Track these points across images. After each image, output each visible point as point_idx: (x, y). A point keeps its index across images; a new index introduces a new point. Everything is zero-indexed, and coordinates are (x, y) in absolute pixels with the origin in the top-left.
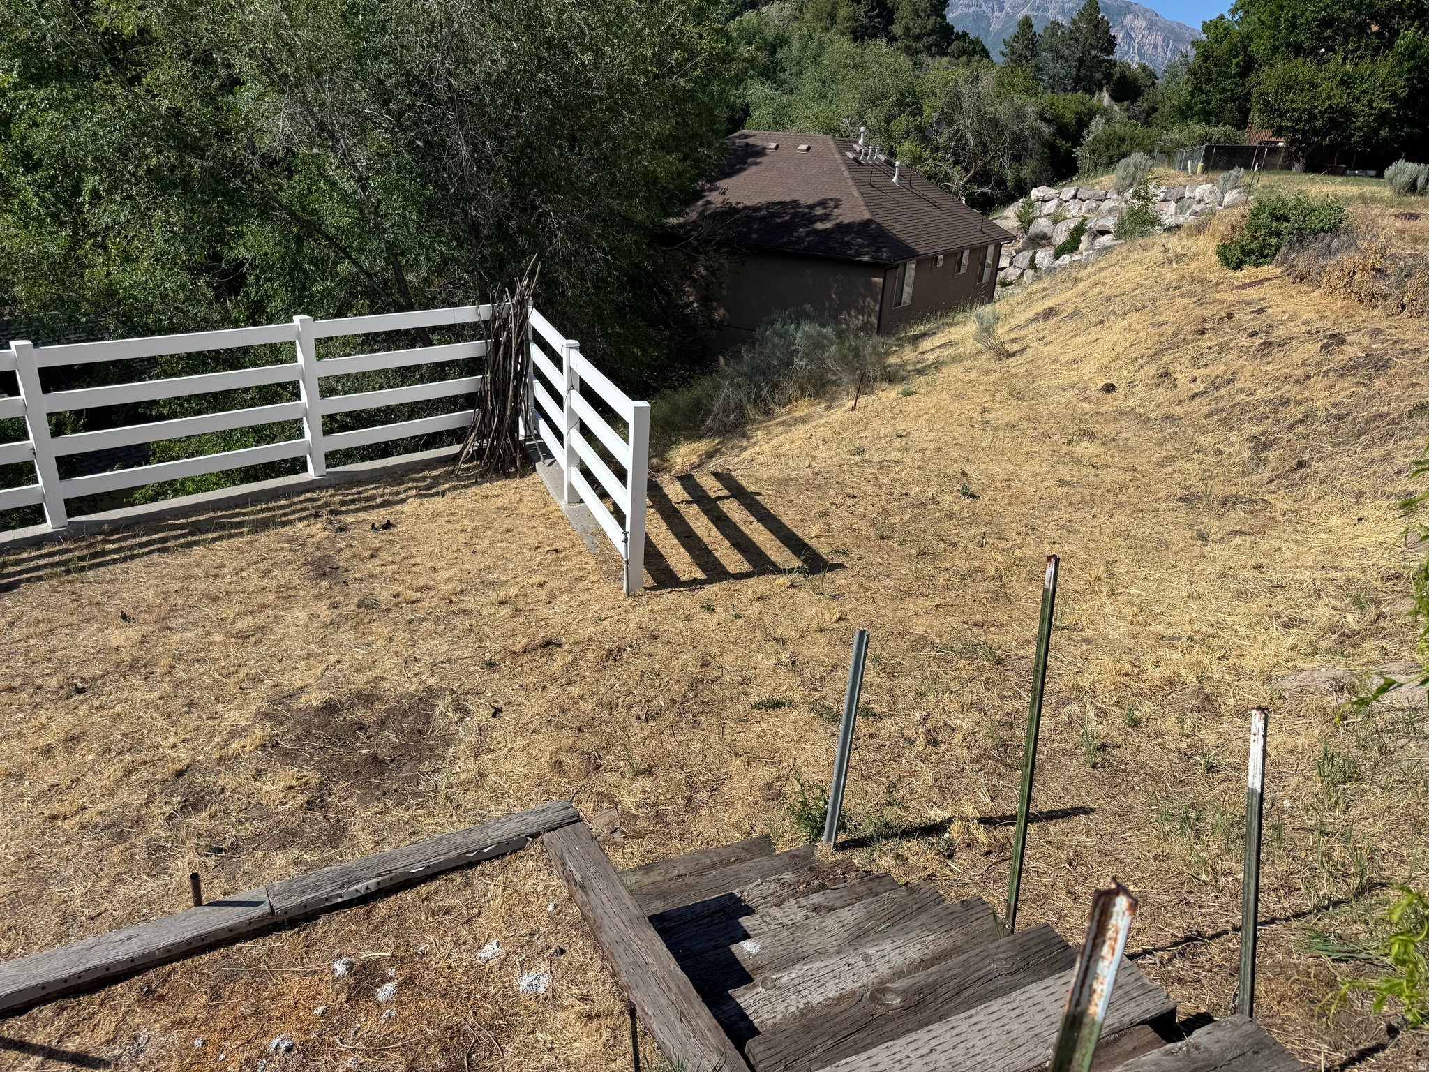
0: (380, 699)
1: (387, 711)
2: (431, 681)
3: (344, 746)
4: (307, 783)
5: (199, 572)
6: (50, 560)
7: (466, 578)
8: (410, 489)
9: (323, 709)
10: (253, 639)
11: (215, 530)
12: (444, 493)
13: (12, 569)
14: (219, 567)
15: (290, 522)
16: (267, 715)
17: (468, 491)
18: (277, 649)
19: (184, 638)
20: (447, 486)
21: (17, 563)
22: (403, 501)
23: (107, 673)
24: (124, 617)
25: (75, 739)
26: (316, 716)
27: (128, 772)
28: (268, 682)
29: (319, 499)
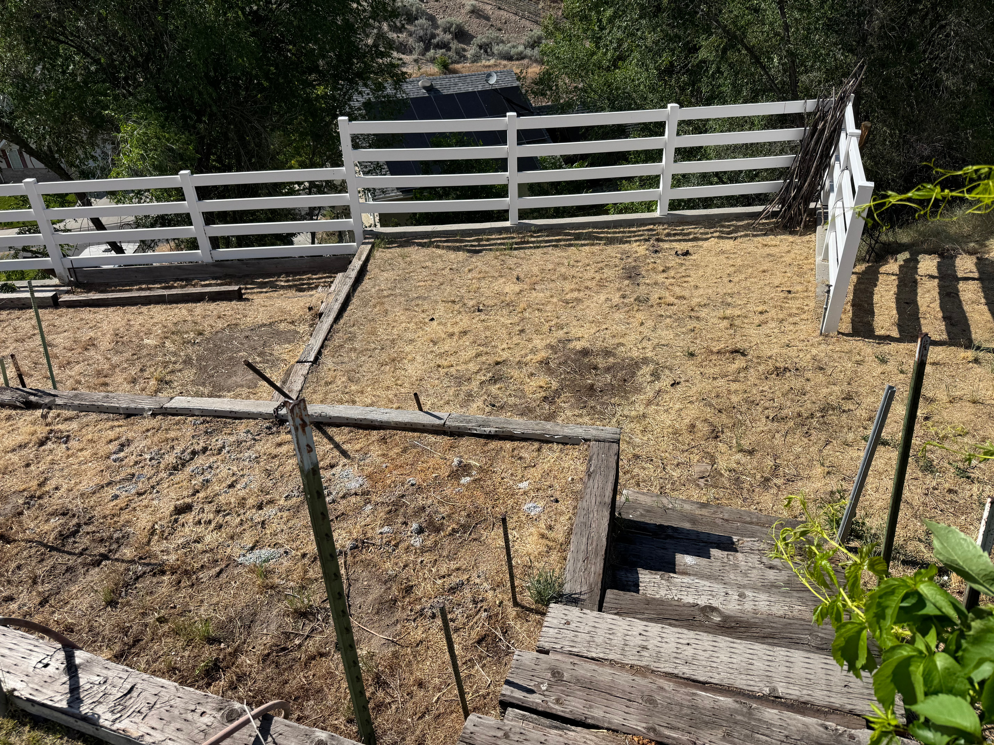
0: (614, 355)
1: (614, 364)
2: (649, 354)
3: (581, 375)
4: (550, 387)
5: (566, 262)
6: (502, 241)
7: (713, 297)
8: (716, 232)
9: (580, 352)
10: (570, 305)
11: (589, 239)
12: (736, 238)
13: (485, 243)
14: (577, 261)
15: (629, 242)
16: (552, 347)
17: (755, 239)
18: (579, 314)
19: (538, 296)
20: (742, 233)
21: (488, 240)
22: (707, 239)
23: (496, 305)
24: (518, 279)
25: (465, 333)
26: (575, 354)
27: (478, 355)
28: (565, 330)
29: (654, 230)
